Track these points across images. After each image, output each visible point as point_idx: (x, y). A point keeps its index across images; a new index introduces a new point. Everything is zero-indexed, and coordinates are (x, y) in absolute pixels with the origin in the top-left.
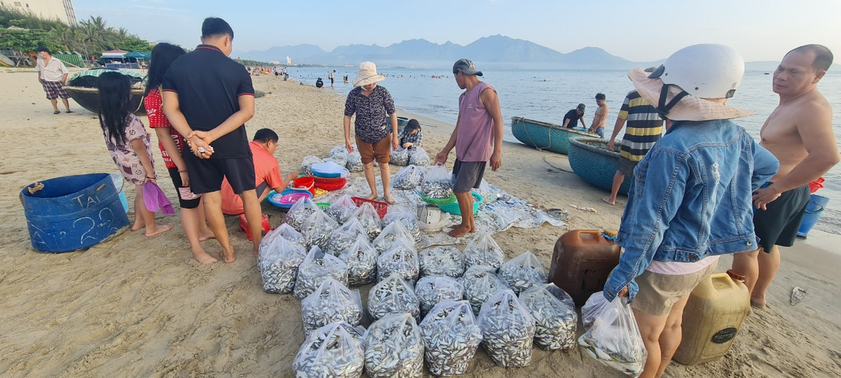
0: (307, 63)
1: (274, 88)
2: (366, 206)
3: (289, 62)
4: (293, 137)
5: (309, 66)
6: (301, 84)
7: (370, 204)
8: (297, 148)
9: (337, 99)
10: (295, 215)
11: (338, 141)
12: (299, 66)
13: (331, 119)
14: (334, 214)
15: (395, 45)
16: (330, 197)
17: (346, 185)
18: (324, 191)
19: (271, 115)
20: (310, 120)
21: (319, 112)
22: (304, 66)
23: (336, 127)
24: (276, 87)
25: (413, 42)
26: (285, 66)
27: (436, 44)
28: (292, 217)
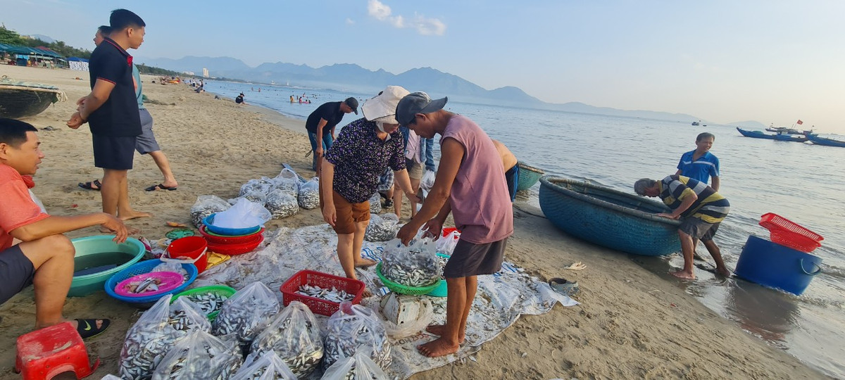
0: (227, 77)
1: (181, 100)
2: (295, 311)
3: (206, 74)
4: (190, 162)
5: (229, 80)
6: (216, 97)
7: (304, 306)
8: (194, 178)
9: (259, 117)
10: (146, 335)
11: (254, 169)
12: (218, 79)
13: (249, 140)
14: (232, 323)
15: (326, 68)
16: (232, 269)
17: (262, 243)
18: (223, 257)
19: (166, 130)
20: (220, 141)
21: (234, 131)
22: (223, 79)
23: (254, 151)
24: (183, 98)
25: (345, 67)
26: (201, 78)
27: (369, 70)
28: (138, 339)
